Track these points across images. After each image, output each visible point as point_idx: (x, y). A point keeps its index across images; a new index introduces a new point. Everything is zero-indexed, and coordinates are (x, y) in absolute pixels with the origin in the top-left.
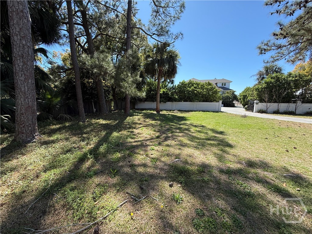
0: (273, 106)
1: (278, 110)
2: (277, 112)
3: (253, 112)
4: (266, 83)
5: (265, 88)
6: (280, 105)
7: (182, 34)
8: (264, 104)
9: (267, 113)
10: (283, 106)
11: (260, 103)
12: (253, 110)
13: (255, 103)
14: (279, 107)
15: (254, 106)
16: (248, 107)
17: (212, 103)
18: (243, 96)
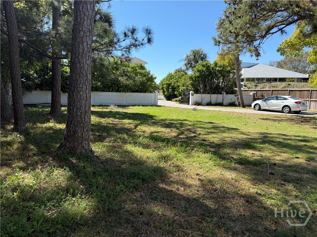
0: (207, 97)
1: (210, 101)
2: (209, 104)
3: (189, 104)
4: (198, 71)
5: (198, 77)
6: (212, 96)
8: (199, 95)
9: (202, 105)
10: (214, 98)
11: (195, 95)
12: (189, 103)
13: (191, 94)
14: (211, 98)
15: (189, 98)
16: (181, 99)
17: (147, 95)
18: (166, 84)
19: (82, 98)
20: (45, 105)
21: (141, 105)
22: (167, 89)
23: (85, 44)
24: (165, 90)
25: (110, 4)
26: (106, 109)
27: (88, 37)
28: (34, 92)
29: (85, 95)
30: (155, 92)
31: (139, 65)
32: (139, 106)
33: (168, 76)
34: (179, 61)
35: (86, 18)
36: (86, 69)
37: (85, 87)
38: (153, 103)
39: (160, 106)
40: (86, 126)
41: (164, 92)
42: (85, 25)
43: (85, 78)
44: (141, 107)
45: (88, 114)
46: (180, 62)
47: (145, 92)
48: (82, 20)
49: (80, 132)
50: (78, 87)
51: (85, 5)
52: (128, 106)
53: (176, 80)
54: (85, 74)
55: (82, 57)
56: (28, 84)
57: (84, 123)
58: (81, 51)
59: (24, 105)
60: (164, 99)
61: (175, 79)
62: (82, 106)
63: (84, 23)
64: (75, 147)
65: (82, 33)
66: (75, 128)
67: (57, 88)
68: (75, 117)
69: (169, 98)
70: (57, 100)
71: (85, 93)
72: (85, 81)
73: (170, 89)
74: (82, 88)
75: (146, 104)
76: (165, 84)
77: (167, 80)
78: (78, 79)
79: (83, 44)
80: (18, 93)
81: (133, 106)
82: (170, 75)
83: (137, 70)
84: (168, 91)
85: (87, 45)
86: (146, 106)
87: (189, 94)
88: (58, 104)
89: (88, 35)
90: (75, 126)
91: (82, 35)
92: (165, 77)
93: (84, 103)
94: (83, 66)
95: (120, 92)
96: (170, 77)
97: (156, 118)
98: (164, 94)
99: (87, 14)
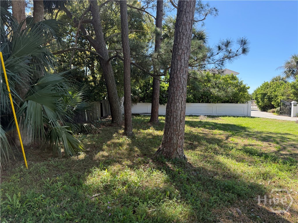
7: (216, 10)
12: (290, 114)
13: (292, 105)
15: (291, 109)
16: (280, 110)
17: (239, 105)
18: (261, 94)
19: (178, 109)
20: (146, 114)
21: (232, 116)
22: (262, 99)
23: (183, 60)
24: (260, 100)
25: (203, 23)
26: (196, 119)
27: (185, 54)
28: (138, 104)
29: (180, 106)
30: (248, 103)
31: (230, 76)
32: (229, 116)
33: (263, 86)
34: (277, 69)
35: (184, 38)
36: (183, 83)
37: (181, 99)
38: (246, 114)
39: (254, 117)
40: (181, 134)
41: (258, 102)
42: (183, 44)
43: (181, 91)
44: (232, 118)
45: (182, 123)
46: (279, 70)
47: (237, 102)
48: (182, 40)
49: (175, 139)
50: (175, 99)
51: (184, 27)
52: (218, 116)
53: (273, 89)
54: (181, 87)
55: (180, 72)
56: (135, 98)
57: (179, 131)
58: (179, 67)
59: (132, 114)
60: (258, 110)
61: (271, 88)
62: (178, 116)
63: (182, 42)
64: (171, 153)
65: (180, 51)
66: (171, 135)
67: (156, 101)
68: (171, 125)
69: (264, 109)
70: (156, 110)
71: (181, 104)
72: (181, 93)
73: (265, 99)
74: (179, 99)
75: (238, 115)
76: (259, 94)
77: (262, 90)
78: (176, 92)
79: (181, 61)
80: (128, 105)
81: (224, 116)
82: (266, 84)
83: (228, 81)
84: (263, 101)
85: (184, 62)
86: (238, 117)
87: (291, 104)
88: (156, 114)
89: (186, 52)
90: (172, 134)
91: (180, 53)
92: (260, 87)
93: (180, 113)
94: (180, 80)
95: (210, 103)
96: (266, 86)
97: (250, 130)
98: (258, 104)
99: (186, 34)
